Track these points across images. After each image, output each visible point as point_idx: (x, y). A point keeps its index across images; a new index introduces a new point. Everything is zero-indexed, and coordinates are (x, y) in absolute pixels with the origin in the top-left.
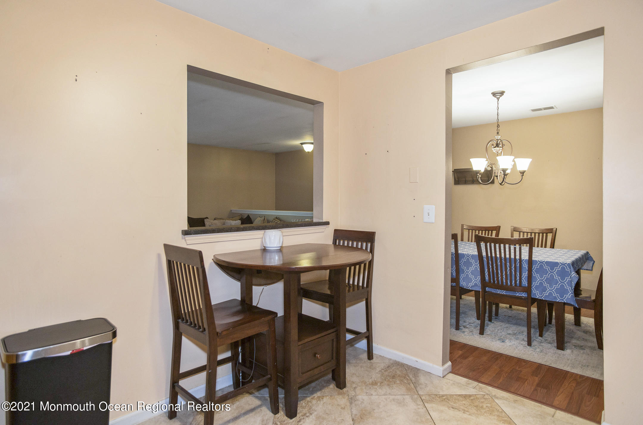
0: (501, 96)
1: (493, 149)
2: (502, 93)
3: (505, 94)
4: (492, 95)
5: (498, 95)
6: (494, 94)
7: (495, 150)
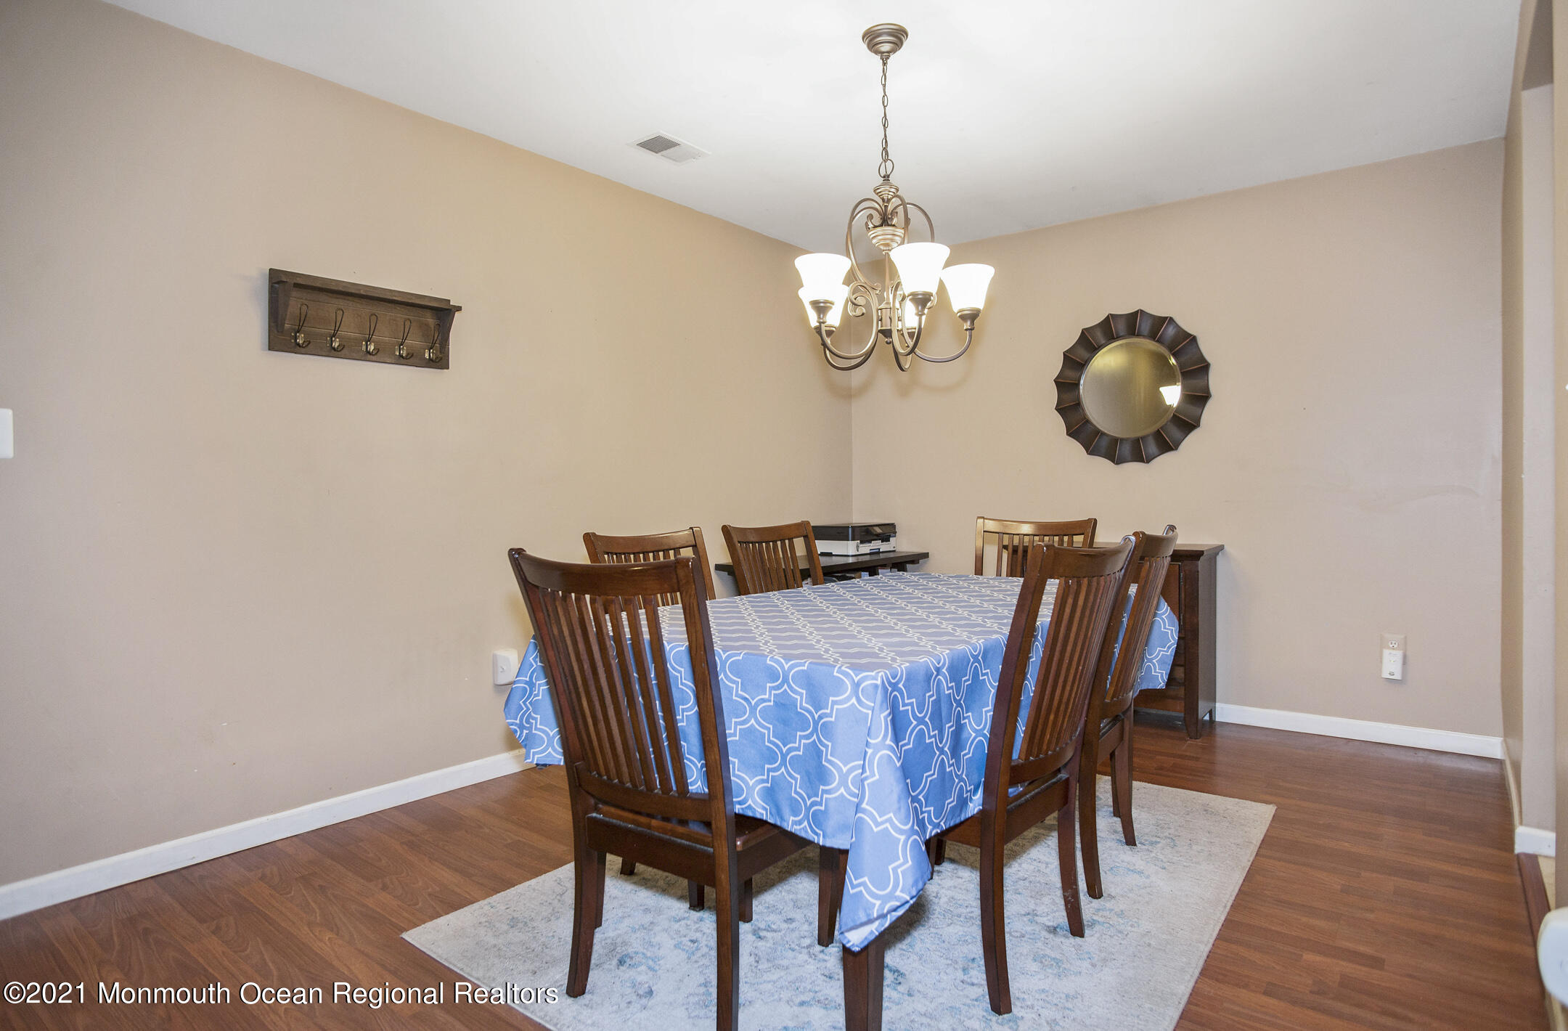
0: (893, 46)
1: (872, 234)
2: (897, 35)
5: (885, 41)
6: (872, 37)
7: (879, 236)
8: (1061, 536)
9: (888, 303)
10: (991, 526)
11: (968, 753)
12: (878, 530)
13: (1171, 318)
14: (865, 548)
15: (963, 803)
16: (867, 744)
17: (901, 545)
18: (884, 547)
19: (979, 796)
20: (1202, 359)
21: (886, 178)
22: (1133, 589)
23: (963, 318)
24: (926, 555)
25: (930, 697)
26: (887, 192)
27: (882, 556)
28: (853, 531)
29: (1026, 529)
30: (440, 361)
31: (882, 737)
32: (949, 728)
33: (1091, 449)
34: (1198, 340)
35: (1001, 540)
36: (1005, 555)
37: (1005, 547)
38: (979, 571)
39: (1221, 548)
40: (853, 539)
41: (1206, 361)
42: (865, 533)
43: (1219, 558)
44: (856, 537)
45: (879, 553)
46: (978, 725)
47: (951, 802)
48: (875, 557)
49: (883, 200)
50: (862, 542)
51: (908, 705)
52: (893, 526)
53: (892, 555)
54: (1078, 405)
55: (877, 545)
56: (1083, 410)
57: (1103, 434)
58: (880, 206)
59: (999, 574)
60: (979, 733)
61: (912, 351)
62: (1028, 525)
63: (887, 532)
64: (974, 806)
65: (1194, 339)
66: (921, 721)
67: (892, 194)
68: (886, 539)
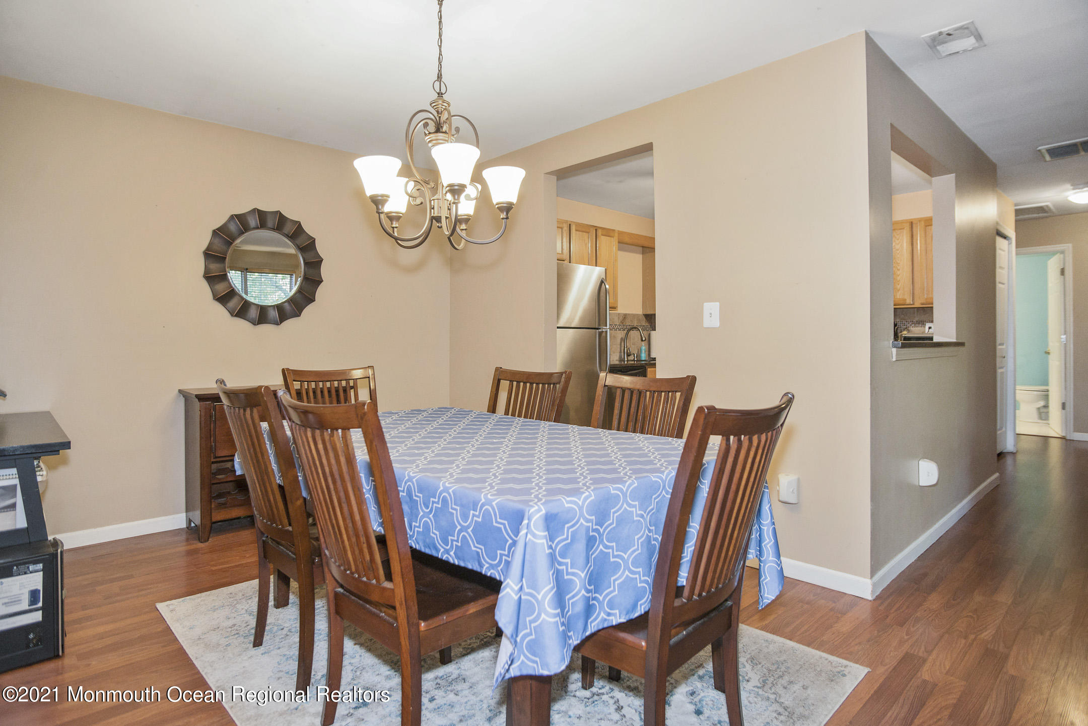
21: (440, 94)
26: (440, 106)
49: (438, 112)
54: (225, 275)
58: (435, 117)
67: (444, 107)
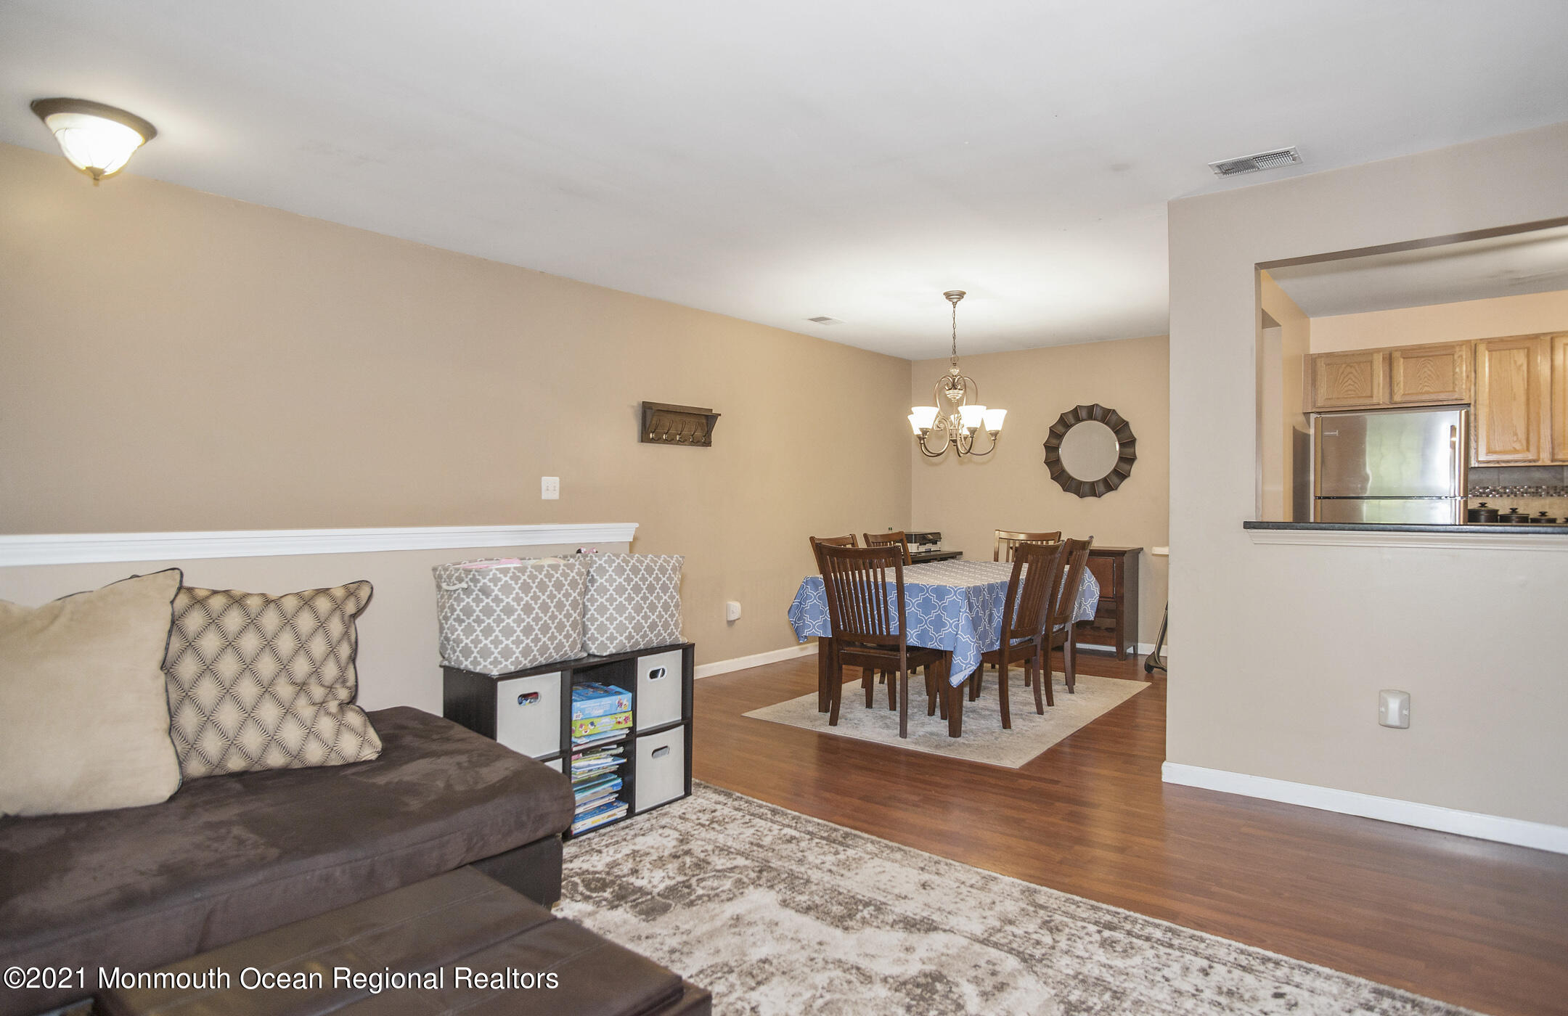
0: (959, 299)
1: (947, 392)
2: (961, 295)
3: (965, 296)
4: (944, 297)
5: (955, 297)
6: (948, 296)
7: (951, 394)
8: (1042, 541)
9: (955, 427)
10: (1003, 535)
11: (994, 624)
12: (930, 537)
13: (1114, 410)
14: (922, 549)
15: (992, 644)
16: (960, 612)
17: (944, 546)
18: (933, 548)
19: (998, 643)
20: (1133, 436)
22: (1067, 568)
23: (992, 434)
24: (961, 553)
25: (981, 599)
26: (956, 373)
27: (932, 553)
28: (915, 538)
29: (1022, 537)
30: (707, 443)
31: (965, 608)
32: (987, 612)
33: (1066, 488)
34: (1130, 426)
35: (1009, 544)
36: (1011, 551)
37: (1011, 548)
38: (996, 559)
39: (1142, 549)
40: (915, 542)
41: (1133, 437)
42: (922, 539)
43: (1141, 556)
44: (918, 541)
45: (930, 551)
46: (998, 615)
47: (988, 641)
48: (928, 554)
49: (954, 376)
50: (920, 545)
51: (973, 600)
52: (939, 534)
53: (938, 553)
54: (1058, 460)
55: (929, 546)
56: (1062, 464)
57: (1073, 479)
59: (1007, 561)
60: (999, 617)
61: (969, 452)
62: (1023, 535)
63: (936, 537)
64: (997, 647)
65: (1127, 424)
66: (978, 607)
68: (935, 543)
